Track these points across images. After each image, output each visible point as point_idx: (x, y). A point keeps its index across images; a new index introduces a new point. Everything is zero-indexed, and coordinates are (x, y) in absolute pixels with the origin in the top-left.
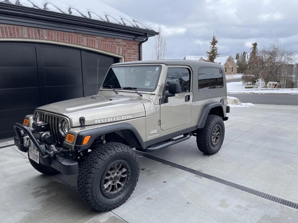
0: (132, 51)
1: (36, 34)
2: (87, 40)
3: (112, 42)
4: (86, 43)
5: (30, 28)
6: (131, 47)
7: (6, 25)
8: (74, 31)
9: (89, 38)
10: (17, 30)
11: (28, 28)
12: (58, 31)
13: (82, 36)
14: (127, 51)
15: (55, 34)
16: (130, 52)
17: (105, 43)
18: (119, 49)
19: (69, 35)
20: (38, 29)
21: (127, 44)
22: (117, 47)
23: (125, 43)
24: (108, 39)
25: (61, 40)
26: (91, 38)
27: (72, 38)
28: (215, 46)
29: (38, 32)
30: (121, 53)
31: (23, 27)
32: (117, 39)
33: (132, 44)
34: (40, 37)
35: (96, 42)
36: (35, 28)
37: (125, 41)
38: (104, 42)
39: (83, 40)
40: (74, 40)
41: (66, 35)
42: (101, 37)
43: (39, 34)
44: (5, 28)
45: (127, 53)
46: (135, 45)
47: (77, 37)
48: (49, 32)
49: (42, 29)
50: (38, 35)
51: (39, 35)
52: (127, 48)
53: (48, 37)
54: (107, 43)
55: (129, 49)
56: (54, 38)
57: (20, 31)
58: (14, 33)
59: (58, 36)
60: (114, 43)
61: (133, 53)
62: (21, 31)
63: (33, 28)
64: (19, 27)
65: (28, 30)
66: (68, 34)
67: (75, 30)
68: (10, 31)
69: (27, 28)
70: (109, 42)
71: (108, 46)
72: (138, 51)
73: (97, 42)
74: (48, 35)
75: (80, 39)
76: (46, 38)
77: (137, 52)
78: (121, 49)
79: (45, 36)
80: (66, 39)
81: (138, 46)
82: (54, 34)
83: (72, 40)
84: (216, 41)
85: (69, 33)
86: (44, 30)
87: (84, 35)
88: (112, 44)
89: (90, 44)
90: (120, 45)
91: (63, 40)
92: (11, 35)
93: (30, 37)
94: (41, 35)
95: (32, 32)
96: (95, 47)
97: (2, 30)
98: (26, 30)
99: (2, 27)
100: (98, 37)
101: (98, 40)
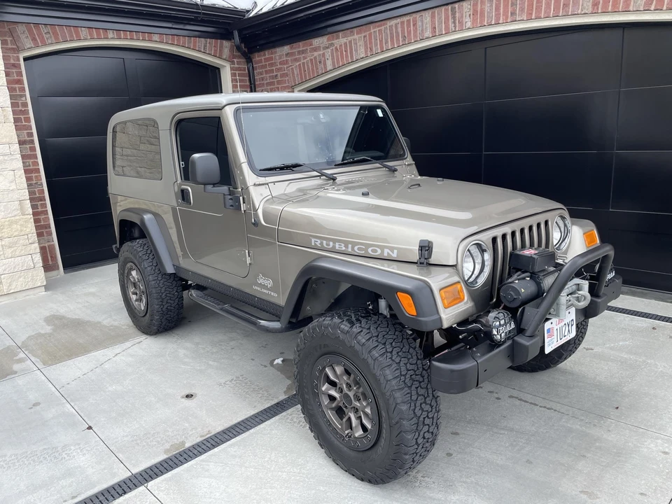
1: (446, 22)
4: (590, 4)
5: (436, 10)
10: (414, 25)
11: (433, 10)
25: (507, 18)
29: (452, 14)
31: (423, 13)
34: (455, 27)
36: (447, 7)
43: (454, 18)
44: (396, 25)
48: (477, 4)
49: (461, 4)
50: (451, 21)
51: (454, 22)
53: (473, 18)
56: (489, 17)
57: (419, 24)
58: (409, 33)
59: (497, 9)
62: (421, 23)
63: (443, 8)
64: (417, 15)
65: (433, 17)
68: (403, 31)
69: (430, 11)
74: (475, 13)
76: (469, 24)
79: (468, 19)
80: (522, 10)
82: (488, 5)
83: (539, 8)
86: (465, 5)
91: (513, 14)
92: (404, 40)
93: (435, 32)
94: (457, 22)
95: (440, 18)
96: (628, 5)
97: (391, 34)
98: (429, 19)
99: (391, 27)
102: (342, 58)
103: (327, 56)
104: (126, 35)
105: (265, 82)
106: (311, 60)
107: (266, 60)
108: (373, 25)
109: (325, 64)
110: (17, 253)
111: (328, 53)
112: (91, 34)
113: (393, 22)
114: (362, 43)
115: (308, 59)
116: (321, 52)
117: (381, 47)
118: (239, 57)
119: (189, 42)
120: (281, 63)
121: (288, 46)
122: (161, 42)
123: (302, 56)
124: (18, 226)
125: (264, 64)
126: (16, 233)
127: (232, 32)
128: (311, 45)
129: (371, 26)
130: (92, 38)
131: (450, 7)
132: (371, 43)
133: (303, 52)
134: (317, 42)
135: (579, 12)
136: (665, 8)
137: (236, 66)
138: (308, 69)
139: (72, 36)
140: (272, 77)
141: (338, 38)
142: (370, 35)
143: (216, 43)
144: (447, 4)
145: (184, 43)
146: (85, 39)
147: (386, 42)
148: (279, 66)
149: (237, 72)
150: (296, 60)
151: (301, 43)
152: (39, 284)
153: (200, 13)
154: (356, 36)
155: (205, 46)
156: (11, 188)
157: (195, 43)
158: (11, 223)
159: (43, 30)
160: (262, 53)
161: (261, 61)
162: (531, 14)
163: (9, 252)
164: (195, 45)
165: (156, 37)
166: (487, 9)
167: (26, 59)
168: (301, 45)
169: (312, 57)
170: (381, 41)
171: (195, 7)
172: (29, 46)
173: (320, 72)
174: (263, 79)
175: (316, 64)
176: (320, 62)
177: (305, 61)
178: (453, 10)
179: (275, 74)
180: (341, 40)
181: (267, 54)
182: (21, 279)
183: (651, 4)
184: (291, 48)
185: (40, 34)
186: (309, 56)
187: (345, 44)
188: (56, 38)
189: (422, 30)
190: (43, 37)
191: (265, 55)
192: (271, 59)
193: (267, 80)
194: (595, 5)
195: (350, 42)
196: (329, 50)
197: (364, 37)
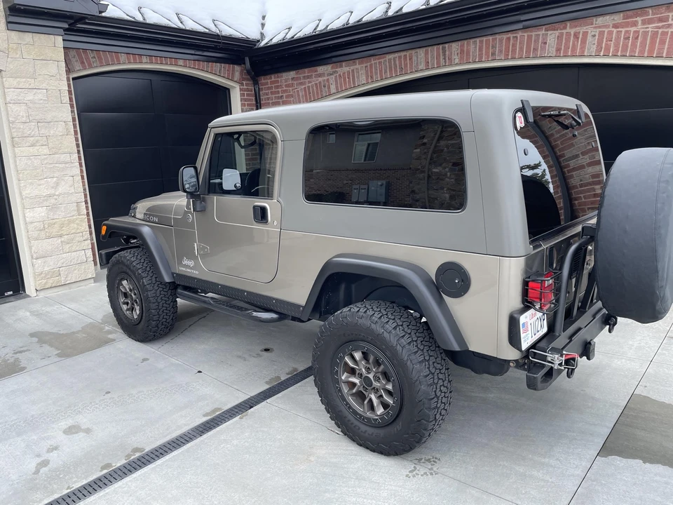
1: (438, 58)
2: (560, 38)
3: (660, 20)
4: (554, 49)
5: (429, 48)
7: (395, 55)
8: (520, 26)
9: (568, 30)
10: (410, 59)
11: (427, 48)
12: (482, 38)
13: (545, 30)
17: (627, 32)
19: (508, 39)
24: (640, 15)
25: (488, 57)
26: (573, 31)
27: (514, 45)
29: (443, 52)
31: (418, 50)
34: (445, 62)
35: (589, 38)
36: (438, 46)
38: (623, 30)
39: (546, 43)
40: (521, 49)
41: (501, 40)
42: (613, 17)
43: (444, 55)
44: (394, 59)
47: (530, 37)
48: (463, 45)
49: (451, 44)
50: (442, 57)
51: (445, 59)
53: (461, 56)
54: (633, 29)
56: (473, 56)
58: (406, 65)
59: (481, 49)
62: (415, 58)
63: (435, 47)
64: (413, 52)
65: (426, 53)
66: (505, 36)
68: (400, 64)
69: (424, 49)
70: (650, 21)
71: (637, 38)
74: (462, 51)
75: (537, 41)
76: (457, 61)
79: (456, 57)
80: (500, 51)
82: (473, 46)
83: (514, 51)
85: (508, 36)
86: (454, 45)
87: (551, 26)
88: (657, 27)
89: (567, 48)
91: (493, 54)
92: (401, 71)
93: (428, 66)
94: (447, 58)
95: (432, 55)
96: (583, 52)
97: (389, 65)
98: (423, 55)
99: (390, 60)
100: (600, 20)
101: (600, 27)
102: (345, 83)
103: (331, 81)
104: (156, 60)
105: (271, 102)
106: (316, 84)
107: (272, 83)
108: (374, 57)
109: (329, 88)
110: (74, 249)
111: (332, 79)
112: (129, 59)
113: (392, 56)
114: (363, 71)
115: (313, 83)
116: (325, 78)
117: (381, 76)
118: (248, 80)
119: (208, 67)
120: (286, 86)
121: (294, 72)
122: (185, 66)
123: (307, 81)
124: (76, 226)
125: (270, 86)
126: (73, 231)
127: (244, 59)
128: (316, 71)
129: (372, 58)
130: (130, 63)
131: (441, 46)
132: (372, 72)
133: (308, 77)
134: (321, 69)
135: (546, 55)
136: (611, 55)
137: (245, 87)
138: (313, 92)
139: (113, 60)
140: (278, 98)
141: (341, 66)
142: (371, 66)
143: (229, 67)
144: (439, 44)
145: (203, 67)
146: (124, 63)
147: (386, 72)
148: (285, 88)
149: (245, 93)
150: (301, 84)
151: (306, 70)
152: (90, 276)
153: (220, 43)
154: (358, 66)
155: (220, 70)
156: (70, 192)
157: (212, 67)
158: (70, 222)
159: (91, 55)
160: (268, 77)
161: (267, 84)
162: (508, 55)
163: (67, 247)
164: (212, 70)
165: (181, 62)
166: (472, 50)
167: (74, 79)
168: (306, 72)
169: (317, 82)
170: (381, 71)
171: (217, 37)
172: (79, 68)
173: (324, 95)
174: (268, 99)
175: (321, 88)
176: (324, 86)
177: (310, 85)
178: (444, 49)
179: (281, 95)
180: (344, 69)
181: (273, 78)
182: (75, 272)
183: (601, 51)
184: (297, 73)
185: (87, 59)
186: (315, 81)
187: (349, 72)
188: (101, 62)
189: (417, 63)
190: (90, 61)
191: (271, 78)
192: (277, 82)
193: (272, 100)
194: (558, 50)
195: (353, 71)
196: (333, 77)
197: (366, 67)
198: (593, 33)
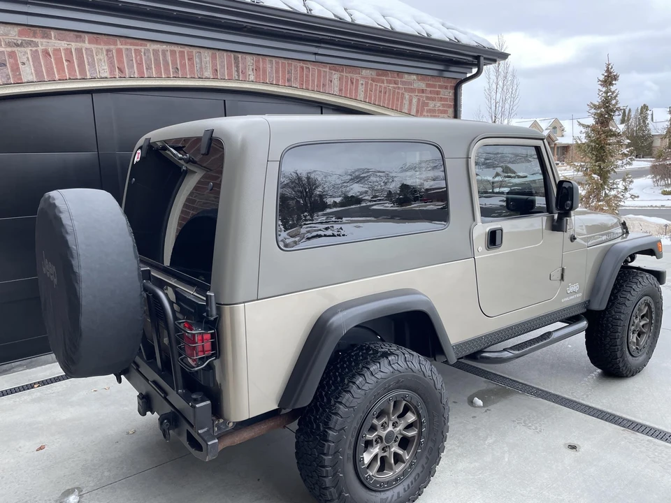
0: (438, 104)
1: (229, 68)
2: (341, 78)
3: (396, 83)
4: (338, 88)
5: (218, 53)
6: (438, 93)
7: (164, 47)
8: (312, 58)
9: (344, 74)
10: (189, 59)
11: (214, 51)
12: (277, 60)
13: (330, 69)
14: (427, 105)
15: (272, 67)
16: (435, 106)
17: (380, 86)
18: (411, 101)
19: (302, 68)
20: (234, 56)
21: (428, 85)
22: (407, 96)
23: (422, 85)
25: (285, 80)
26: (349, 75)
27: (307, 76)
28: (613, 88)
29: (235, 63)
30: (415, 110)
31: (202, 50)
32: (406, 76)
33: (441, 87)
34: (238, 76)
35: (360, 85)
36: (229, 53)
37: (423, 80)
38: (378, 84)
39: (331, 81)
40: (313, 81)
41: (296, 68)
42: (371, 71)
43: (237, 67)
44: (164, 52)
45: (427, 111)
46: (446, 88)
47: (319, 72)
48: (259, 61)
49: (244, 56)
50: (234, 69)
51: (238, 71)
52: (428, 98)
53: (256, 74)
54: (383, 86)
55: (433, 99)
56: (270, 77)
57: (196, 60)
58: (183, 66)
59: (277, 72)
60: (400, 86)
61: (441, 108)
62: (198, 60)
63: (225, 54)
64: (195, 51)
65: (214, 58)
66: (300, 64)
67: (316, 54)
68: (174, 62)
69: (210, 52)
70: (389, 82)
71: (386, 93)
72: (452, 103)
73: (362, 84)
74: (257, 69)
75: (325, 77)
76: (252, 78)
77: (449, 106)
78: (415, 101)
79: (251, 72)
80: (295, 78)
81: (452, 91)
82: (269, 66)
83: (307, 82)
84: (614, 76)
85: (302, 64)
86: (249, 58)
87: (334, 67)
88: (394, 88)
89: (346, 90)
90: (413, 90)
91: (289, 80)
92: (177, 73)
93: (217, 75)
94: (241, 71)
95: (222, 62)
96: (356, 96)
97: (155, 60)
98: (209, 58)
99: (156, 52)
100: (364, 72)
101: (364, 78)
102: (61, 69)
103: (21, 58)
108: (122, 39)
109: (16, 69)
111: (24, 54)
113: (157, 47)
114: (103, 56)
116: (5, 49)
117: (140, 72)
131: (232, 55)
132: (120, 61)
136: (372, 103)
141: (48, 37)
142: (119, 51)
154: (87, 45)
162: (303, 84)
166: (268, 69)
170: (140, 64)
178: (236, 59)
180: (55, 43)
183: (366, 99)
189: (201, 68)
194: (341, 90)
195: (79, 51)
196: (28, 50)
197: (108, 51)
198: (362, 82)
